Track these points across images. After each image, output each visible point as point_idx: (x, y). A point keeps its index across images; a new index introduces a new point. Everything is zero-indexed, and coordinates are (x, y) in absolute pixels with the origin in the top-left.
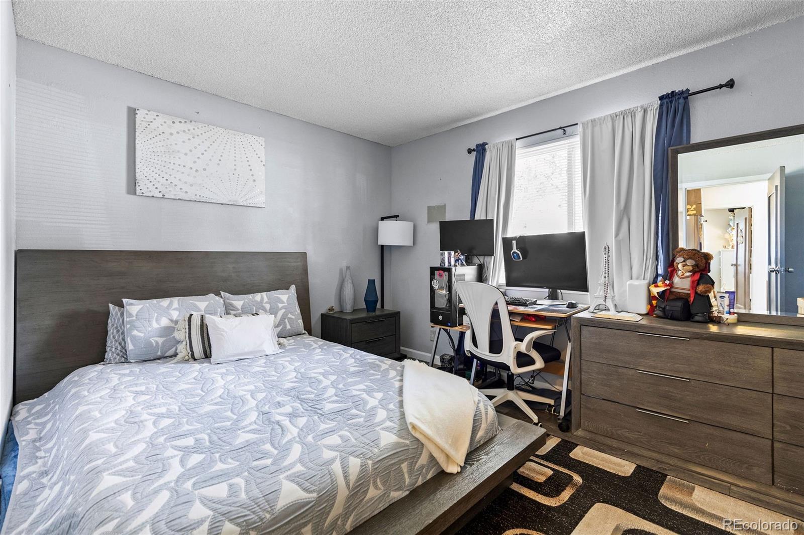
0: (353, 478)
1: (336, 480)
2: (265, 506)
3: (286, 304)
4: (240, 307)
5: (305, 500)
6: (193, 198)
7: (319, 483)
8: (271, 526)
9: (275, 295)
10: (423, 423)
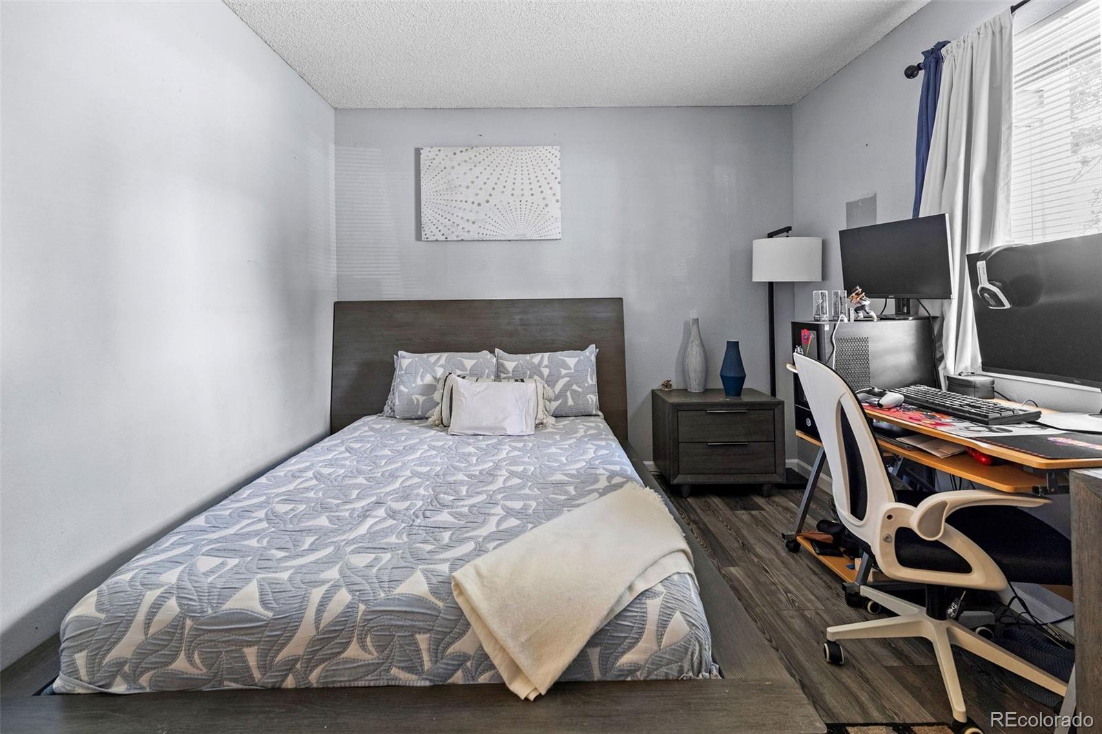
0: (327, 617)
1: (305, 609)
2: (213, 599)
3: (573, 371)
4: (510, 370)
5: (256, 615)
6: (476, 237)
7: (283, 602)
8: (207, 624)
9: (560, 357)
10: (483, 586)
